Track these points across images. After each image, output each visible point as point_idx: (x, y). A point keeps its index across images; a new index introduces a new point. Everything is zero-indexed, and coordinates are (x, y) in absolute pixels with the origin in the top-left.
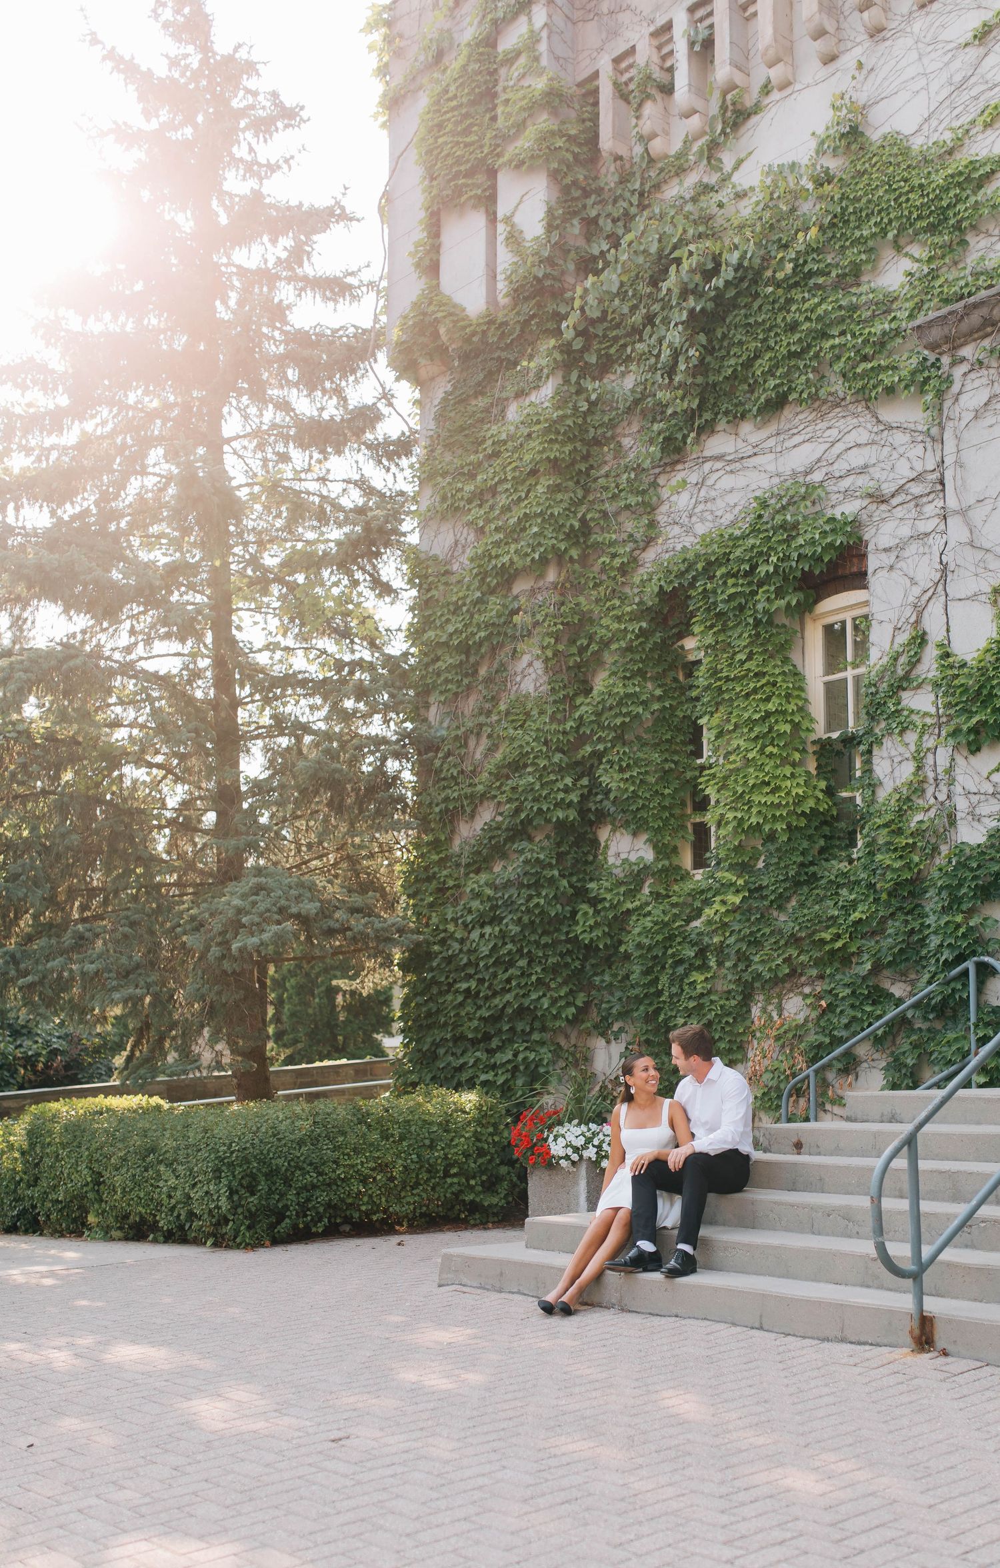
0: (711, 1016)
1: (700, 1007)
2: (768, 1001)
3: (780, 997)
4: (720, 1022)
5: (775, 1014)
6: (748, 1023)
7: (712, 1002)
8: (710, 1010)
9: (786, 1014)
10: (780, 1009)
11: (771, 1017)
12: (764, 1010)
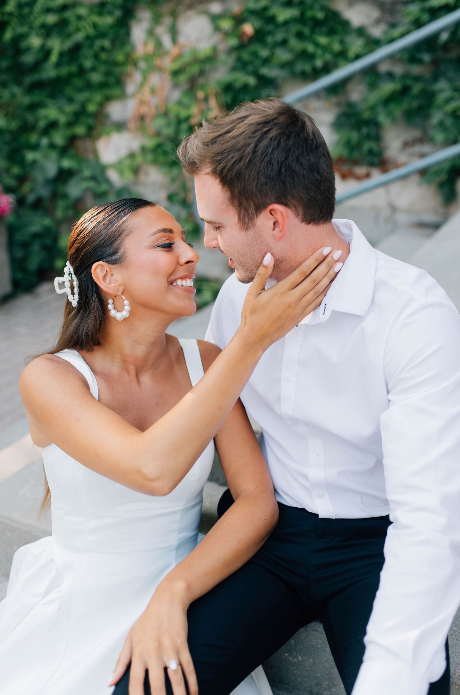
0: (79, 37)
1: (63, 24)
2: (157, 19)
3: (174, 15)
4: (91, 46)
5: (167, 41)
6: (127, 49)
7: (79, 18)
8: (78, 30)
9: (182, 39)
10: (174, 32)
11: (159, 44)
12: (151, 33)
